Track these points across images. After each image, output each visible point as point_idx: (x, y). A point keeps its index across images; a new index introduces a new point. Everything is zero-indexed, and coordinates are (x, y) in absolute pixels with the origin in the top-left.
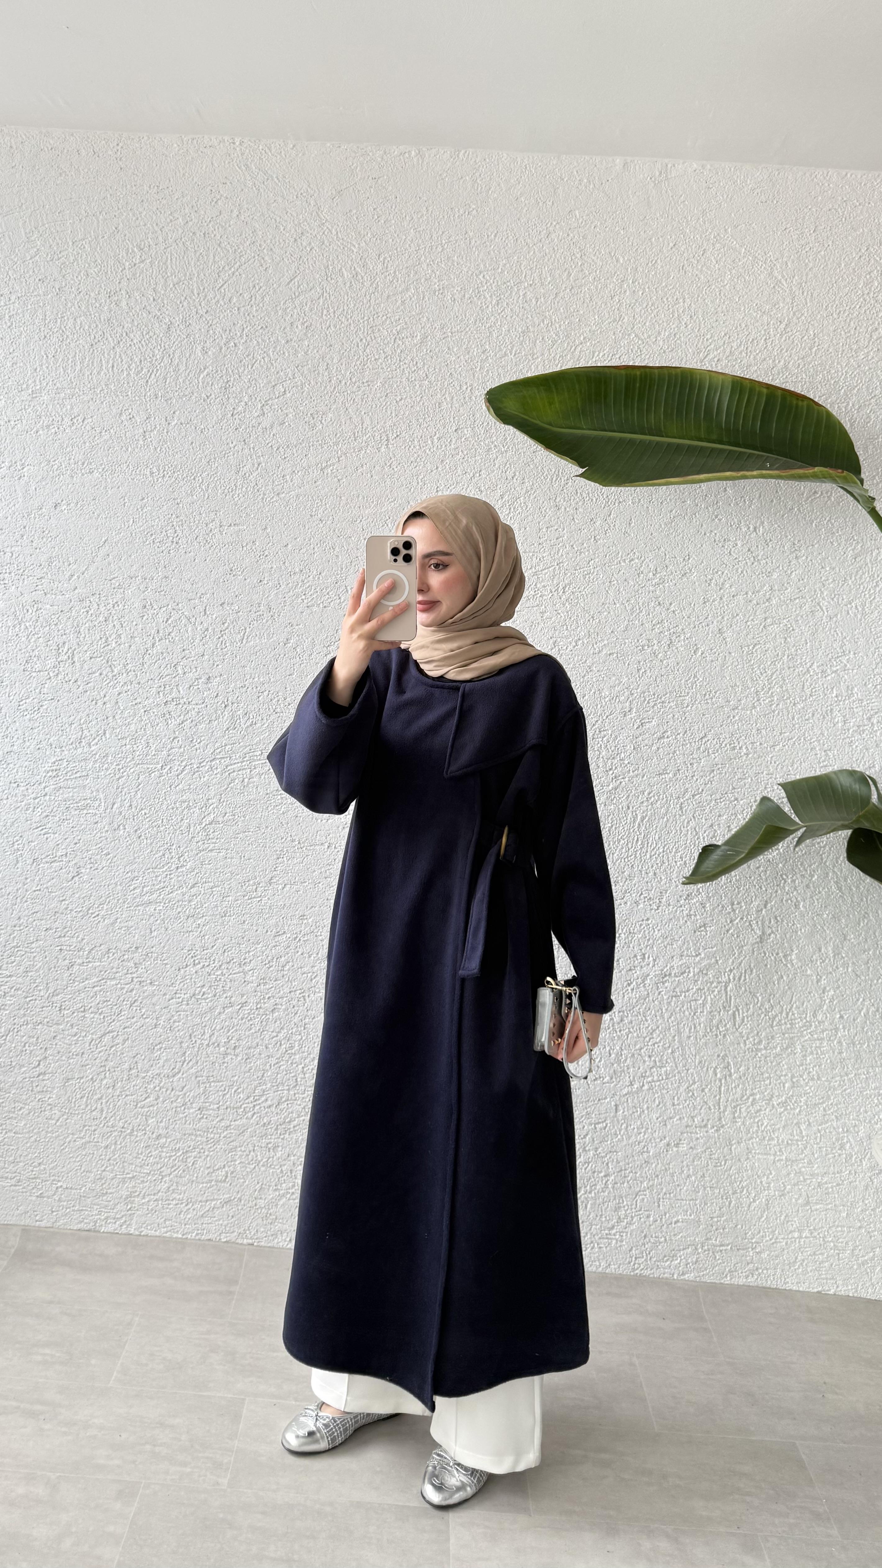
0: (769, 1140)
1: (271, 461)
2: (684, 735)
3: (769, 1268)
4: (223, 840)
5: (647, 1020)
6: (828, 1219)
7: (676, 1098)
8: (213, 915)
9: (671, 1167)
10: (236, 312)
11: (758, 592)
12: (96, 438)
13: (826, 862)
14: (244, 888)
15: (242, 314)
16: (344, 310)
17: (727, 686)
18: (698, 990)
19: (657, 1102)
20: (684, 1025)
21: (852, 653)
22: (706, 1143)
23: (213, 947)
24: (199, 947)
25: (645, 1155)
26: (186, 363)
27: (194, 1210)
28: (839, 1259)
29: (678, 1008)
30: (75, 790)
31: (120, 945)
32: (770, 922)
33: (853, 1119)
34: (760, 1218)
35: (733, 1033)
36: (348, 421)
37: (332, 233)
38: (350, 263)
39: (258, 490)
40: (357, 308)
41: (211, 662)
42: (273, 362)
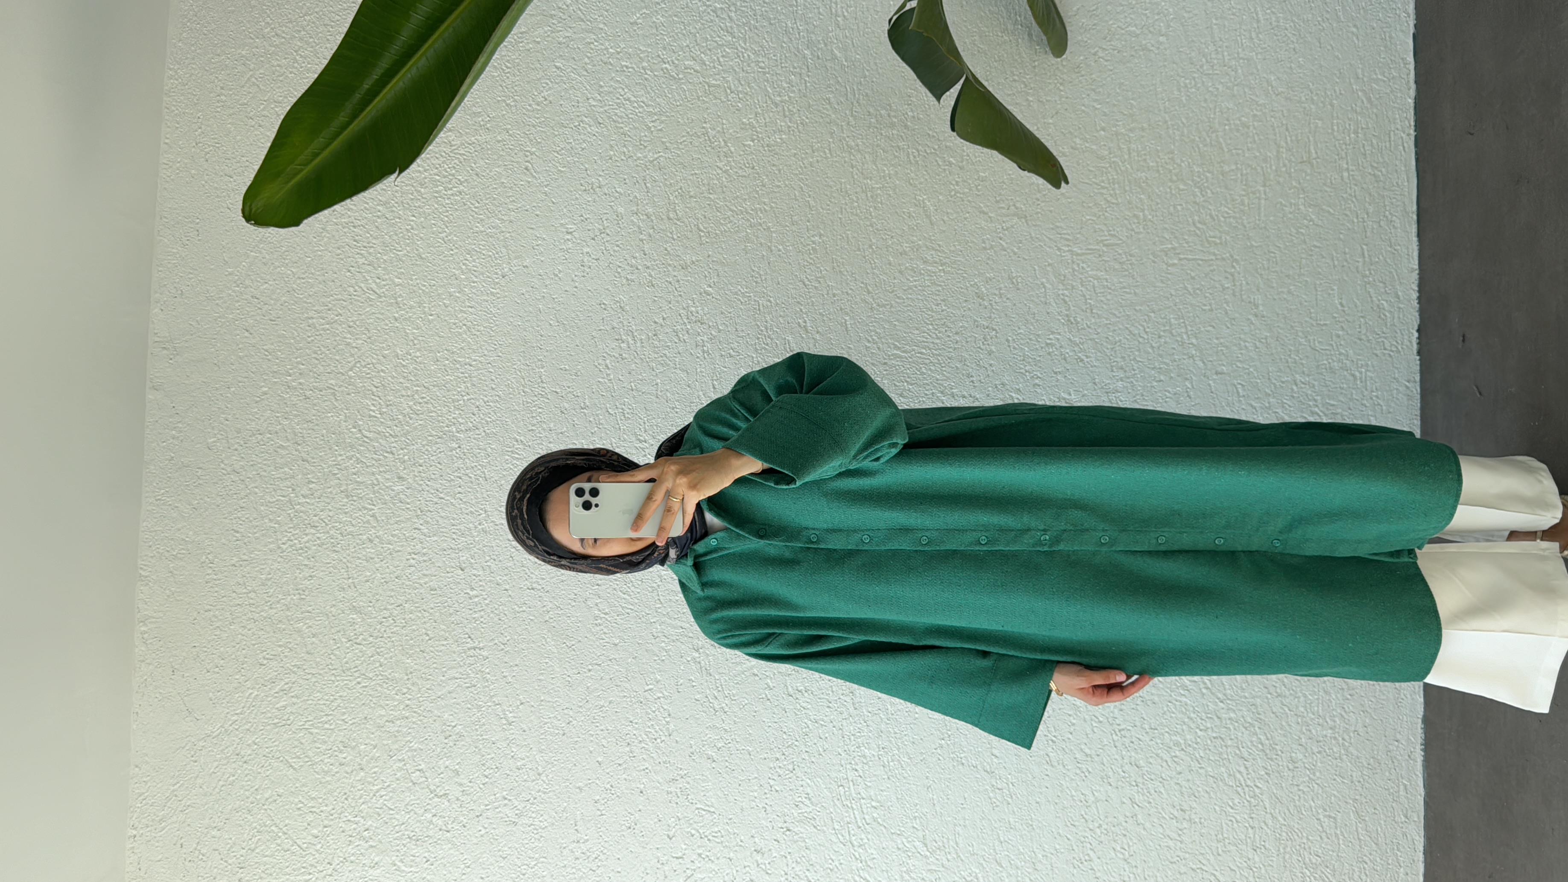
1: (501, 785)
2: (802, 305)
10: (329, 829)
11: (639, 227)
16: (325, 704)
18: (1082, 285)
21: (704, 125)
36: (454, 695)
37: (236, 721)
38: (269, 699)
39: (535, 799)
40: (324, 689)
41: (737, 848)
42: (386, 784)
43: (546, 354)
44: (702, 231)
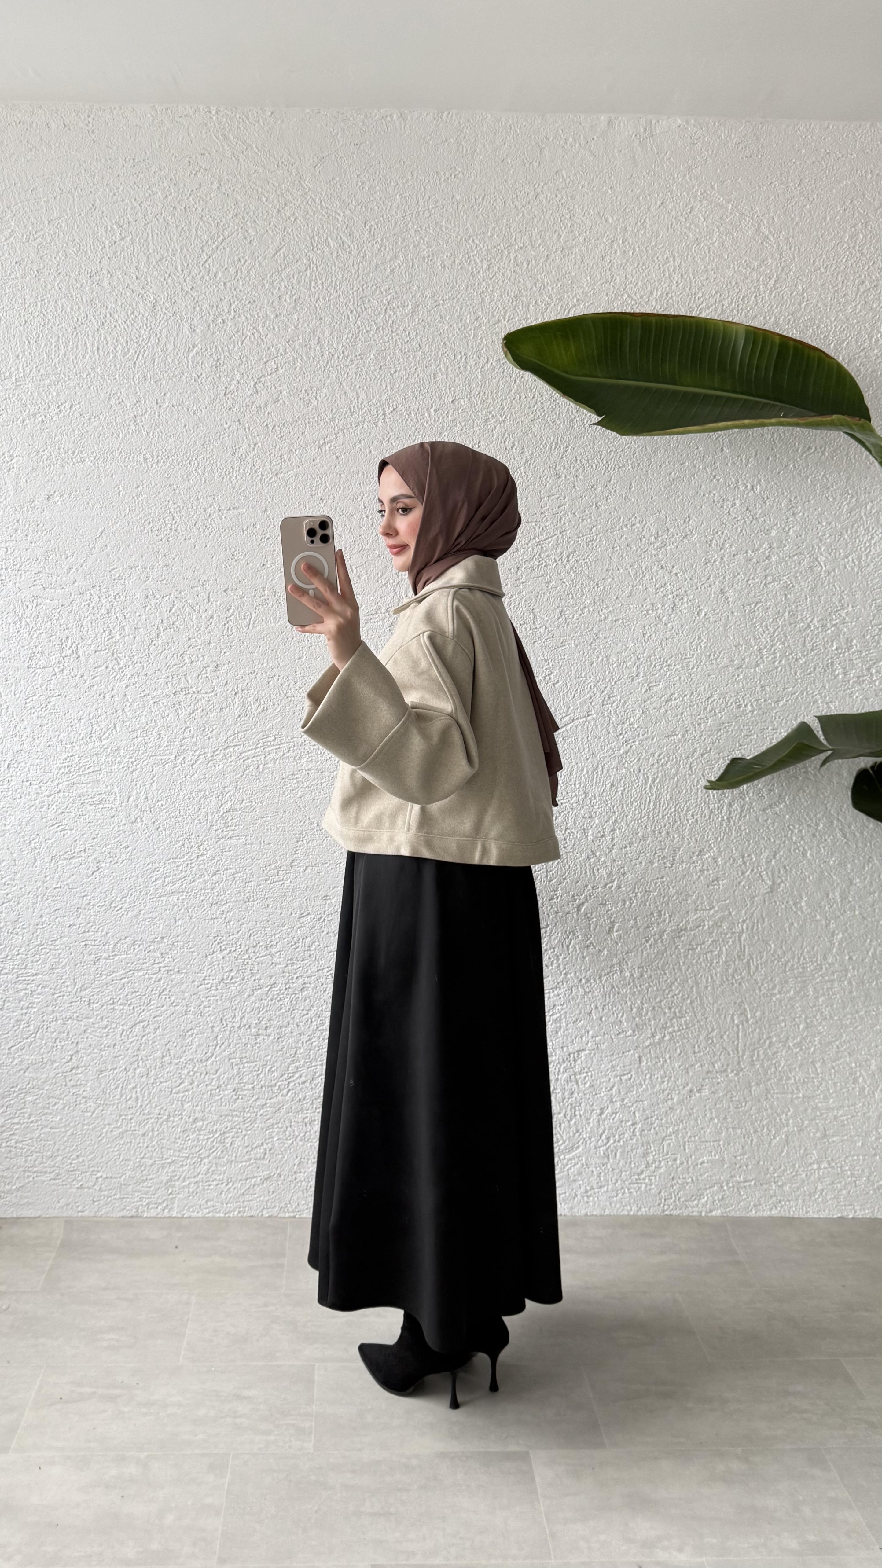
0: (787, 1079)
1: (267, 441)
3: (792, 1200)
4: (242, 827)
5: (665, 974)
6: (845, 1150)
7: (696, 1046)
8: (237, 901)
9: (694, 1111)
10: (223, 287)
11: (758, 550)
12: (85, 425)
13: (830, 810)
14: (266, 872)
15: (228, 289)
16: (332, 281)
17: (730, 645)
18: (712, 941)
19: (678, 1051)
20: (701, 976)
21: (850, 606)
22: (727, 1087)
23: (238, 932)
24: (225, 933)
25: (670, 1103)
26: (174, 342)
27: (234, 1188)
28: (856, 1186)
29: (694, 961)
30: (89, 786)
31: (145, 936)
32: (779, 872)
33: (866, 1054)
34: (780, 1154)
35: (748, 980)
36: (343, 396)
37: (315, 203)
38: (336, 232)
39: (256, 472)
40: (346, 279)
41: (219, 649)
42: (264, 338)
43: (644, 470)
44: (755, 606)
